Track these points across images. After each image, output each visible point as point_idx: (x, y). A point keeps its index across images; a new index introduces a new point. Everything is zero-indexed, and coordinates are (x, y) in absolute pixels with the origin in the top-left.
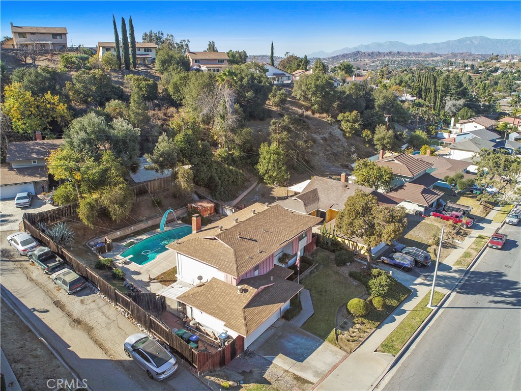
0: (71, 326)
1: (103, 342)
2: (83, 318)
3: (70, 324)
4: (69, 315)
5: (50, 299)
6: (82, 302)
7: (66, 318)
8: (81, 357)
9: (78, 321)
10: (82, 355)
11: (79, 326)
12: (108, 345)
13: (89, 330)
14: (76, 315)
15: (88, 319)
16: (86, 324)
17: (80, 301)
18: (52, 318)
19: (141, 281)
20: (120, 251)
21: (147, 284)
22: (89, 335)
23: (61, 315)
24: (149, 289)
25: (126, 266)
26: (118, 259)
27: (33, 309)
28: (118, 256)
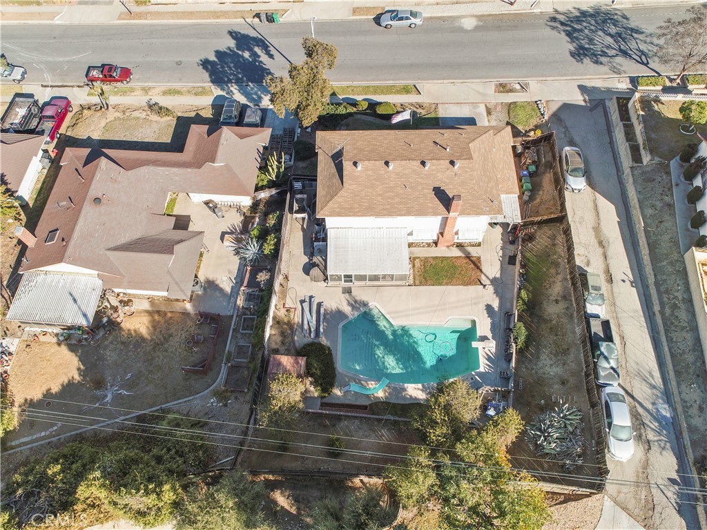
0: (609, 242)
2: (597, 244)
3: (608, 246)
4: (605, 256)
5: (615, 290)
6: (588, 264)
7: (609, 254)
8: (614, 206)
9: (601, 244)
10: (612, 208)
11: (602, 239)
12: (591, 205)
13: (597, 229)
14: (600, 251)
15: (594, 242)
16: (596, 237)
17: (590, 266)
18: (621, 264)
19: (496, 292)
20: (472, 379)
21: (494, 281)
22: (599, 224)
23: (612, 262)
24: (499, 272)
25: (490, 335)
26: (487, 359)
27: (632, 286)
28: (482, 369)
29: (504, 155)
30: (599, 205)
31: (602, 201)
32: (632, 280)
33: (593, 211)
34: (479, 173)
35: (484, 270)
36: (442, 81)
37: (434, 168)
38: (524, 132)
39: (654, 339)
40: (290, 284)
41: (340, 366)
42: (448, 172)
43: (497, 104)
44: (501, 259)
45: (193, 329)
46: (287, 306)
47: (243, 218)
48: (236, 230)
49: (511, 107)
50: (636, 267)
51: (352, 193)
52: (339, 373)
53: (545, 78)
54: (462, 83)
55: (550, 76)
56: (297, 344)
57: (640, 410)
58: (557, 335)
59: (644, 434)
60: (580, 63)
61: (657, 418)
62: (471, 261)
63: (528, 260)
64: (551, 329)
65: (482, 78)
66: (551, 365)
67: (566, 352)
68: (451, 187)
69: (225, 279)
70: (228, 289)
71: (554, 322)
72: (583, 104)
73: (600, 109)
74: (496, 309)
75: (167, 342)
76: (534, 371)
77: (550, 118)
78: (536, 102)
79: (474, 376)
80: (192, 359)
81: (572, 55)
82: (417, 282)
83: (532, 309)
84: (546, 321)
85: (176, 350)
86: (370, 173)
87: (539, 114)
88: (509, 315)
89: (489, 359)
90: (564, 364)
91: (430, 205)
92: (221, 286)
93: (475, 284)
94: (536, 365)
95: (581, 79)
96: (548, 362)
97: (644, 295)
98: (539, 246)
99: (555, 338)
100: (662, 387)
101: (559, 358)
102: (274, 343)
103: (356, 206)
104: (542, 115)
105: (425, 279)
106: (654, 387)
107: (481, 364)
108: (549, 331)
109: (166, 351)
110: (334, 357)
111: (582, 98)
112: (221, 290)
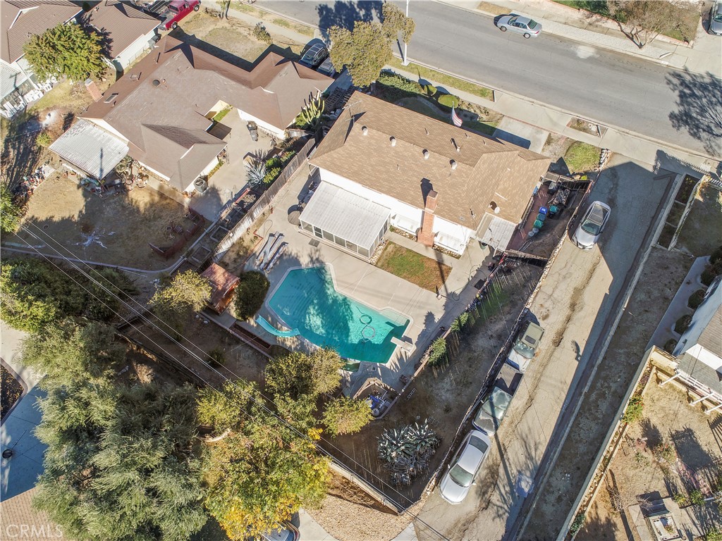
0: (582, 308)
1: (587, 273)
2: (567, 304)
3: (579, 311)
4: (569, 319)
7: (574, 320)
8: (612, 278)
9: (573, 306)
10: (609, 278)
11: (578, 302)
12: (589, 266)
13: (578, 292)
14: (567, 312)
17: (545, 321)
18: (581, 331)
19: (446, 306)
21: (451, 296)
22: (584, 287)
23: (572, 327)
24: (461, 290)
25: (415, 340)
26: (398, 359)
27: (576, 359)
30: (598, 270)
32: (581, 354)
35: (447, 282)
36: (523, 97)
37: (433, 160)
38: (571, 173)
42: (444, 169)
43: (562, 137)
47: (272, 148)
49: (574, 145)
50: (593, 344)
51: (347, 154)
52: (265, 307)
53: (627, 131)
54: (541, 105)
55: (635, 131)
56: (246, 268)
57: (501, 471)
58: (470, 367)
60: (675, 129)
61: (514, 487)
62: (440, 268)
63: (493, 290)
65: (563, 108)
66: (448, 390)
67: (468, 384)
68: (440, 184)
69: (228, 191)
70: (225, 202)
71: (476, 354)
72: (651, 169)
73: (666, 181)
74: (436, 321)
76: (431, 389)
77: (605, 170)
78: (602, 149)
79: (377, 367)
80: (165, 243)
81: (672, 116)
83: (466, 332)
84: (470, 350)
86: (373, 141)
87: (597, 162)
89: (401, 359)
90: (459, 395)
91: (412, 193)
92: (221, 196)
93: (432, 290)
95: (666, 145)
97: (583, 373)
98: (510, 282)
100: (539, 462)
101: (459, 387)
103: (346, 166)
104: (600, 163)
105: (388, 264)
106: (529, 457)
107: (390, 360)
110: (268, 292)
111: (653, 163)
112: (219, 199)
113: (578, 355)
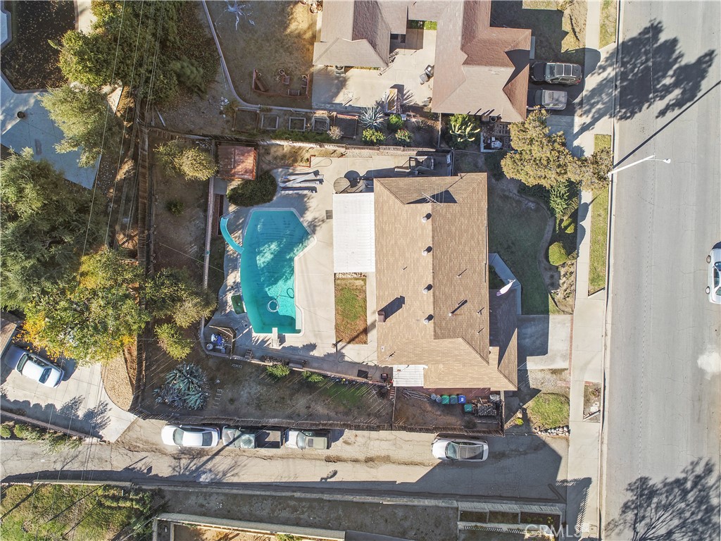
0: (371, 468)
2: (369, 455)
3: (368, 466)
4: (356, 461)
5: (318, 462)
6: (346, 442)
7: (357, 465)
8: (415, 481)
9: (370, 460)
10: (414, 479)
11: (376, 462)
12: (417, 459)
13: (387, 459)
14: (362, 457)
15: (372, 454)
16: (378, 457)
17: (344, 444)
18: (347, 474)
19: (329, 355)
20: (246, 326)
21: (340, 355)
22: (394, 463)
23: (349, 465)
24: (350, 360)
25: (286, 344)
26: (263, 340)
27: (322, 479)
28: (254, 334)
29: (472, 378)
30: (417, 468)
31: (422, 471)
32: (328, 480)
33: (410, 460)
34: (425, 345)
35: (350, 346)
37: (425, 298)
38: (524, 407)
39: (269, 485)
40: (335, 160)
41: (255, 210)
42: (420, 313)
43: (569, 382)
44: (364, 364)
45: (298, 73)
46: (312, 158)
47: (421, 104)
48: (406, 99)
49: (564, 398)
50: (343, 487)
51: (398, 213)
52: (249, 210)
53: (605, 441)
54: (605, 345)
55: (609, 449)
56: (275, 171)
57: (205, 458)
58: (276, 402)
59: (186, 456)
60: (626, 487)
61: (199, 471)
62: (361, 333)
63: (358, 389)
64: (283, 398)
65: (611, 368)
66: (250, 393)
67: (258, 407)
68: (405, 315)
69: (350, 96)
70: (338, 100)
71: (289, 402)
72: (560, 477)
73: (551, 495)
74: (312, 353)
75: (285, 51)
76: (248, 378)
77: (539, 438)
78: (567, 427)
79: (249, 327)
80: (269, 77)
81: (644, 480)
82: (338, 282)
83: (306, 385)
84: (292, 395)
85: (278, 60)
86: (419, 231)
87: (547, 426)
88: (304, 364)
89: (264, 342)
90: (248, 404)
92: (341, 94)
93: (337, 337)
94: (254, 381)
95: (601, 483)
96: (253, 391)
97: (313, 488)
98: (371, 400)
99: (274, 401)
100: (224, 481)
101: (255, 401)
102: (275, 149)
104: (546, 430)
105: (342, 290)
106: (224, 474)
107: (259, 334)
108: (282, 396)
109: (276, 52)
110: (263, 205)
111: (569, 478)
112: (336, 94)
113: (326, 479)
